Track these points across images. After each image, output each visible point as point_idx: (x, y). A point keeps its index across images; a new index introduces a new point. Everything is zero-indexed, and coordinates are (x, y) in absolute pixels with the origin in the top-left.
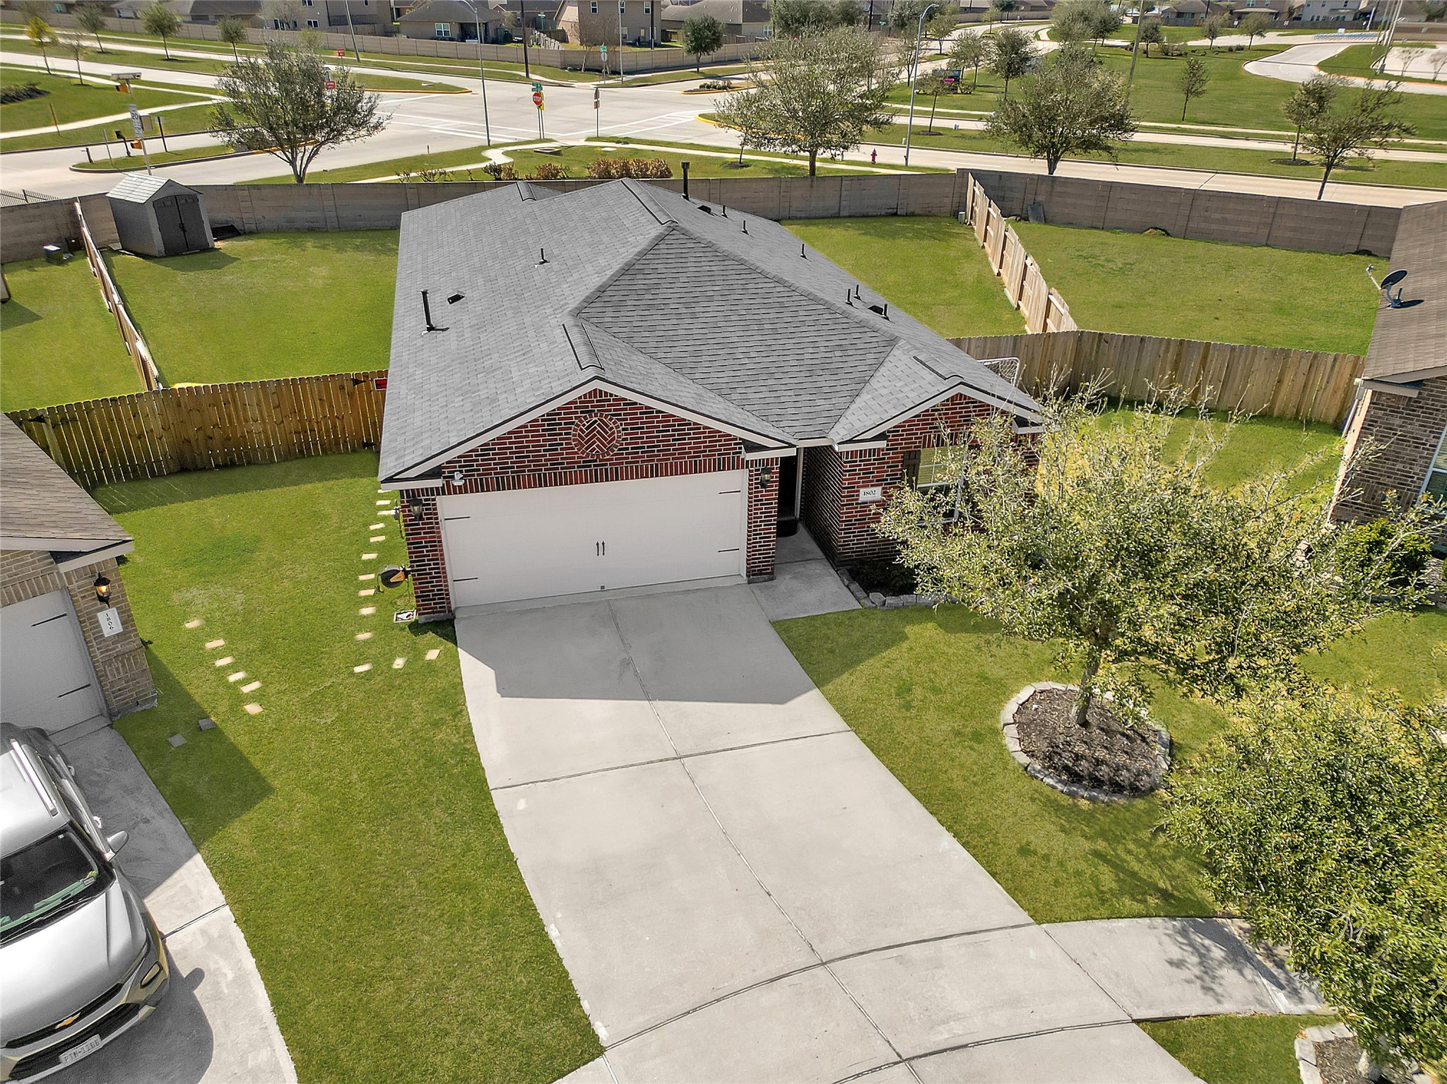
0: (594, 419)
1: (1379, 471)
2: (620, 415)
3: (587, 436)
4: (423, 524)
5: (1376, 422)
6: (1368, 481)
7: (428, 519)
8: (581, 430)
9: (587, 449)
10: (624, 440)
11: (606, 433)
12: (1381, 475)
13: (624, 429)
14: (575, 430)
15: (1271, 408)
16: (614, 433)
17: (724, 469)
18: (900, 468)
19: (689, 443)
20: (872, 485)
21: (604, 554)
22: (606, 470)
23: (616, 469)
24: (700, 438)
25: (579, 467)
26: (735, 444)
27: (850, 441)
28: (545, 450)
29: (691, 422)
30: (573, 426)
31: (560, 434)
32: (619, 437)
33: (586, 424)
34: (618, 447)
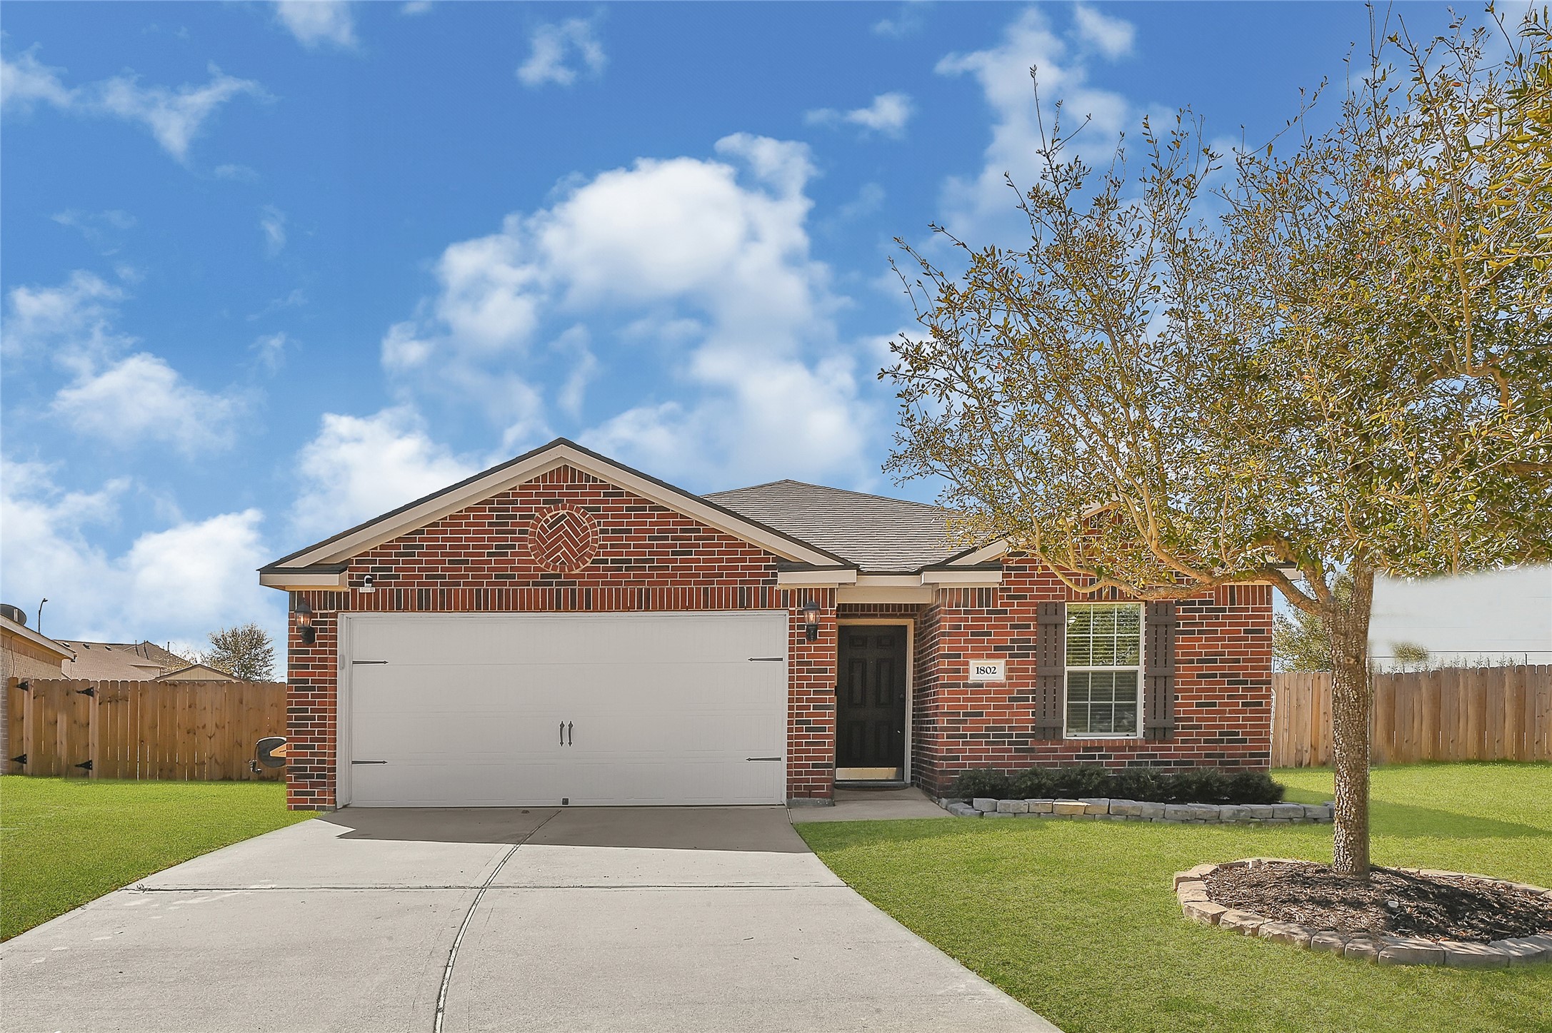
0: (562, 512)
2: (598, 509)
3: (550, 537)
4: (314, 652)
7: (321, 645)
8: (542, 528)
9: (548, 557)
10: (601, 546)
11: (577, 535)
13: (602, 531)
14: (534, 526)
16: (588, 535)
17: (749, 606)
18: (1032, 630)
19: (697, 561)
20: (989, 656)
21: (570, 743)
22: (573, 591)
23: (588, 591)
24: (713, 553)
25: (535, 584)
26: (766, 567)
27: (942, 567)
28: (490, 554)
29: (701, 528)
30: (531, 521)
31: (514, 532)
32: (595, 541)
33: (549, 519)
34: (593, 558)
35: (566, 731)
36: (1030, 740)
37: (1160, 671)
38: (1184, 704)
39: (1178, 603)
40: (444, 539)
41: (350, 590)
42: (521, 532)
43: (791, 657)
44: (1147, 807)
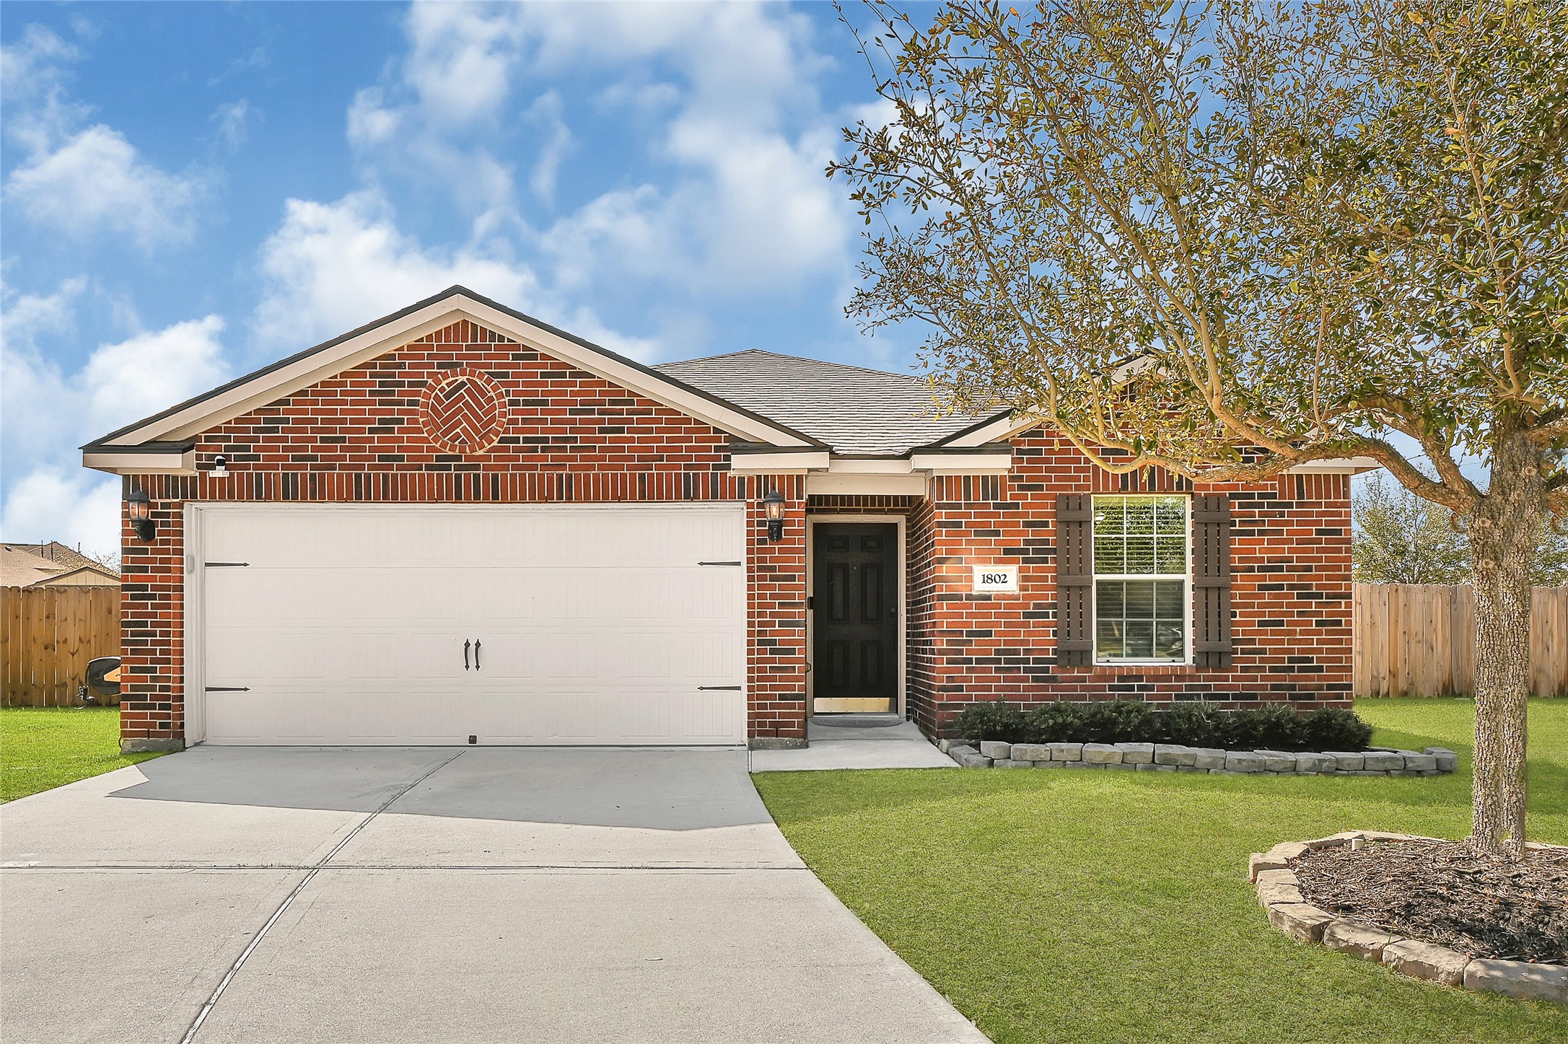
0: (461, 379)
2: (506, 375)
3: (446, 409)
7: (163, 542)
8: (437, 397)
9: (445, 434)
10: (511, 422)
11: (481, 407)
13: (512, 403)
14: (427, 396)
16: (494, 408)
17: (696, 497)
18: (1051, 528)
19: (631, 440)
20: (999, 561)
21: (478, 667)
22: (477, 477)
23: (495, 477)
24: (650, 431)
25: (429, 468)
26: (717, 449)
27: (936, 448)
28: (371, 431)
29: (635, 399)
30: (424, 390)
31: (401, 403)
32: (504, 415)
33: (446, 387)
34: (501, 435)
36: (1051, 666)
37: (1212, 581)
38: (1243, 623)
39: (1233, 496)
40: (315, 412)
41: (198, 474)
42: (411, 403)
43: (750, 561)
44: (1203, 754)
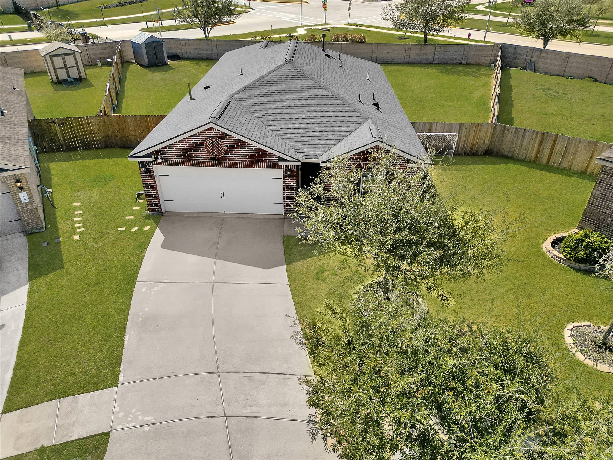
0: (214, 140)
1: (603, 206)
2: (224, 139)
3: (211, 147)
4: (148, 176)
5: (603, 181)
6: (597, 210)
7: (150, 174)
8: (208, 144)
9: (211, 152)
10: (226, 150)
11: (219, 146)
12: (604, 208)
13: (226, 146)
14: (206, 144)
15: (586, 170)
16: (222, 147)
17: (271, 168)
19: (255, 155)
21: (224, 198)
22: (220, 162)
23: (224, 162)
24: (260, 153)
25: (208, 160)
26: (275, 157)
28: (194, 151)
30: (205, 142)
31: (200, 145)
32: (224, 149)
33: (210, 142)
35: (222, 195)
41: (155, 160)
43: (283, 178)
